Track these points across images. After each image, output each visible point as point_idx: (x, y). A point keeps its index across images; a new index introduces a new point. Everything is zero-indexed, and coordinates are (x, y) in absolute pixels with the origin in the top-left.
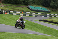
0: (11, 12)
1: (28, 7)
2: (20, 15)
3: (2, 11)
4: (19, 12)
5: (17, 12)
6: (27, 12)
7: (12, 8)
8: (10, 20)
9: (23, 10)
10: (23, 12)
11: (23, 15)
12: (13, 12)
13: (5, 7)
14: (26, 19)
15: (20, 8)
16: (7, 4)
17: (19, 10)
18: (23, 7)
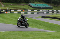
0: (12, 11)
1: (29, 4)
2: (21, 13)
3: (3, 11)
4: (20, 10)
5: (18, 11)
6: (28, 10)
7: (13, 7)
8: (12, 18)
9: (24, 8)
10: (24, 10)
11: (25, 13)
12: (13, 11)
13: (5, 6)
14: (28, 17)
15: (21, 7)
16: (7, 4)
17: (20, 9)
18: (23, 5)
